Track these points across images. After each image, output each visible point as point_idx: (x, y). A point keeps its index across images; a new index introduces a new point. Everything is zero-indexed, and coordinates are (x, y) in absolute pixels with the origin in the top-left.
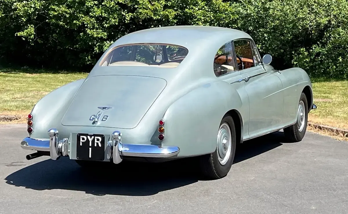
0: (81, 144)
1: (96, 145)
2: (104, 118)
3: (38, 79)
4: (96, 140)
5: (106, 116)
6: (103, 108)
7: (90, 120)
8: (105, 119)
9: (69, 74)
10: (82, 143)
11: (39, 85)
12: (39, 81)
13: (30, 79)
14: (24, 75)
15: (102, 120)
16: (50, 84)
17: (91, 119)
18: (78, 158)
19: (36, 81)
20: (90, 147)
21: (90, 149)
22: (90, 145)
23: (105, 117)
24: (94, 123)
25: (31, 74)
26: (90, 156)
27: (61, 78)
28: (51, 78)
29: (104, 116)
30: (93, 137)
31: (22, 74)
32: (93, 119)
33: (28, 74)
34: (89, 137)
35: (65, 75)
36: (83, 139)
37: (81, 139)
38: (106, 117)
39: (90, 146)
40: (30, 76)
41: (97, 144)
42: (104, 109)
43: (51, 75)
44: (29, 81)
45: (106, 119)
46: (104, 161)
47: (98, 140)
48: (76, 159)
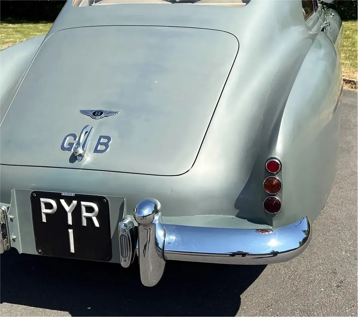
0: (44, 220)
1: (85, 223)
2: (99, 143)
3: (18, 29)
4: (84, 209)
5: (105, 137)
6: (94, 114)
7: (63, 148)
8: (103, 147)
9: (48, 24)
10: (47, 215)
11: (18, 35)
12: (19, 31)
13: (11, 30)
14: (6, 25)
15: (96, 151)
16: (29, 34)
17: (66, 145)
18: (40, 251)
19: (16, 31)
20: (70, 227)
21: (71, 231)
22: (70, 222)
23: (102, 140)
24: (74, 158)
25: (13, 25)
26: (72, 250)
27: (41, 28)
28: (32, 28)
29: (100, 139)
30: (75, 202)
31: (5, 24)
32: (71, 145)
33: (11, 25)
34: (63, 202)
35: (45, 25)
36: (49, 206)
37: (43, 206)
38: (106, 141)
39: (70, 225)
40: (12, 27)
41: (89, 219)
42: (97, 117)
43: (31, 25)
44: (9, 32)
45: (106, 145)
46: (111, 261)
47: (90, 209)
48: (37, 254)
